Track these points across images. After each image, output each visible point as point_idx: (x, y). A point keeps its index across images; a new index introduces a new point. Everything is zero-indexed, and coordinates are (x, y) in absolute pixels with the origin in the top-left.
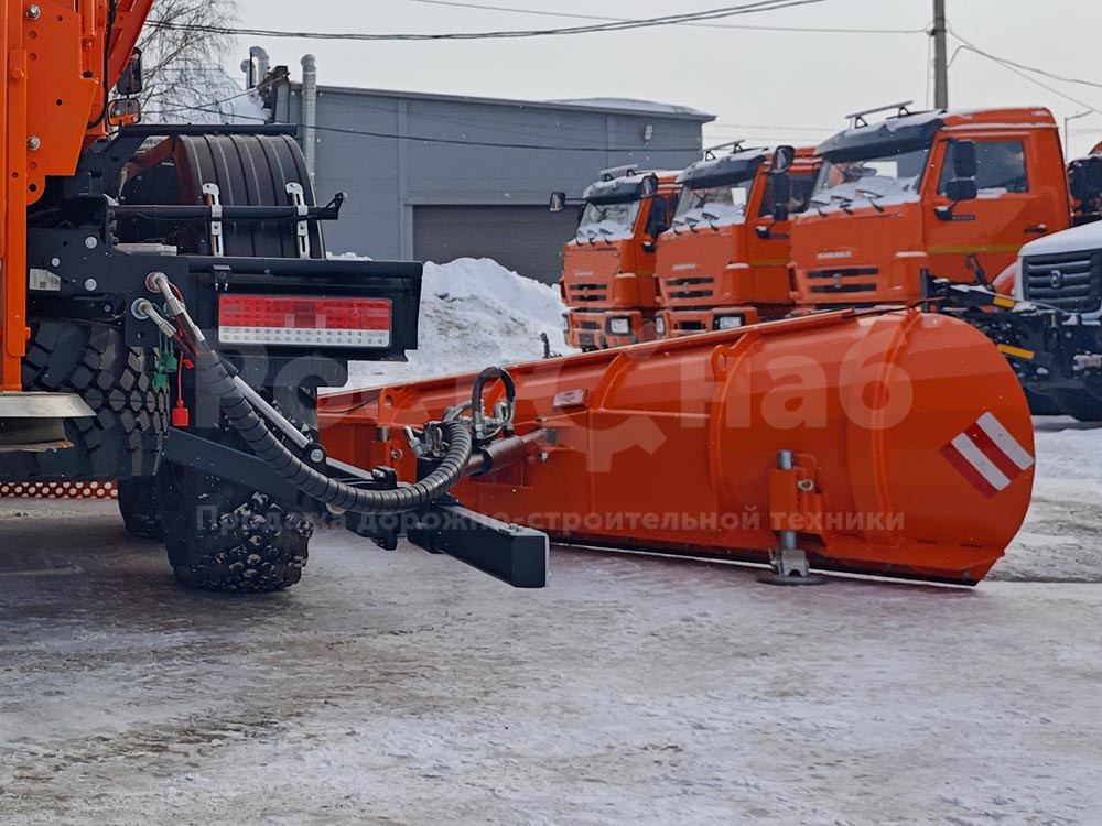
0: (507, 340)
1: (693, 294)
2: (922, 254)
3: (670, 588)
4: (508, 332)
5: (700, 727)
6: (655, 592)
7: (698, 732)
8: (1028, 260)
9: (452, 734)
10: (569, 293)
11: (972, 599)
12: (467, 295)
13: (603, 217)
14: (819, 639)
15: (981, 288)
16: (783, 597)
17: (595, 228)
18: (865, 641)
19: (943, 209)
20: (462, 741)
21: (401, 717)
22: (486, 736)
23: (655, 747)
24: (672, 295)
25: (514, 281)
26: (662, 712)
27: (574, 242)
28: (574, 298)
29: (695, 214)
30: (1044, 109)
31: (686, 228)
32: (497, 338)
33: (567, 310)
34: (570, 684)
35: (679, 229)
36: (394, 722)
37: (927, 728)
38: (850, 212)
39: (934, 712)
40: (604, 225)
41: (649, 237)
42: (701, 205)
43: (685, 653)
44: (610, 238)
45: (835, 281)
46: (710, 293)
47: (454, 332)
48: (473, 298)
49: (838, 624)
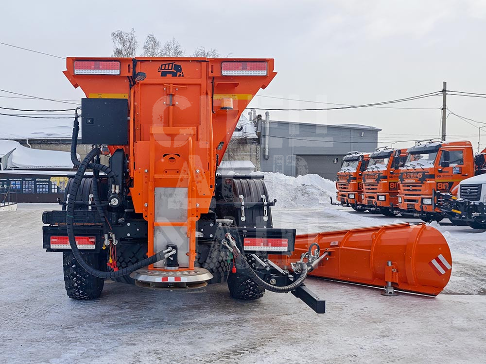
0: (321, 197)
1: (372, 189)
2: (434, 182)
3: (358, 297)
4: (321, 195)
5: (362, 349)
6: (355, 299)
7: (361, 350)
8: (462, 186)
9: (300, 351)
10: (338, 186)
11: (435, 301)
12: (310, 184)
13: (348, 165)
14: (394, 316)
15: (448, 194)
16: (387, 301)
17: (346, 168)
18: (406, 317)
19: (440, 169)
20: (303, 354)
21: (288, 345)
22: (309, 352)
23: (350, 355)
24: (366, 189)
25: (323, 180)
26: (353, 343)
27: (340, 172)
28: (339, 188)
29: (373, 166)
30: (469, 142)
31: (371, 170)
32: (318, 197)
33: (337, 191)
34: (331, 333)
35: (369, 170)
36: (287, 347)
37: (417, 349)
38: (415, 169)
39: (420, 342)
40: (348, 168)
41: (360, 171)
42: (375, 164)
43: (360, 322)
44: (350, 172)
45: (410, 188)
46: (376, 189)
47: (306, 195)
48: (312, 185)
49: (400, 311)
